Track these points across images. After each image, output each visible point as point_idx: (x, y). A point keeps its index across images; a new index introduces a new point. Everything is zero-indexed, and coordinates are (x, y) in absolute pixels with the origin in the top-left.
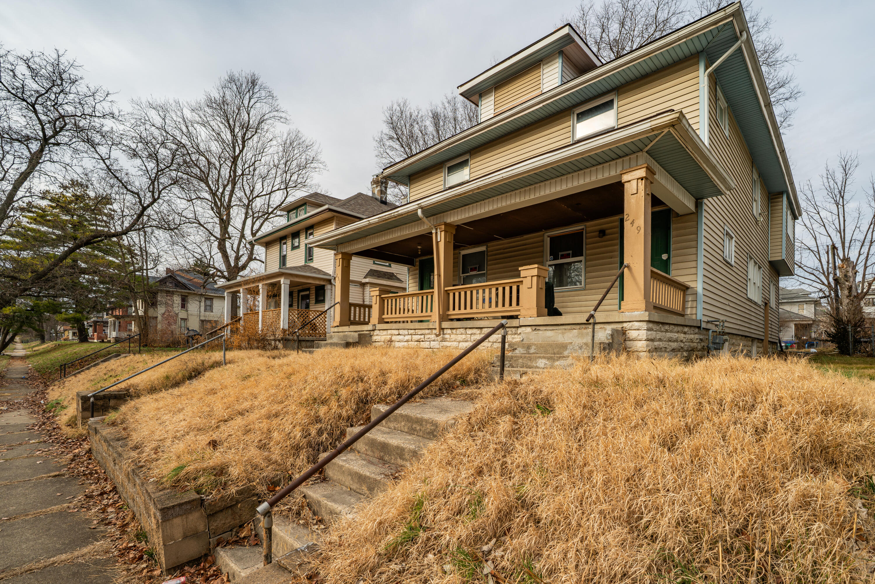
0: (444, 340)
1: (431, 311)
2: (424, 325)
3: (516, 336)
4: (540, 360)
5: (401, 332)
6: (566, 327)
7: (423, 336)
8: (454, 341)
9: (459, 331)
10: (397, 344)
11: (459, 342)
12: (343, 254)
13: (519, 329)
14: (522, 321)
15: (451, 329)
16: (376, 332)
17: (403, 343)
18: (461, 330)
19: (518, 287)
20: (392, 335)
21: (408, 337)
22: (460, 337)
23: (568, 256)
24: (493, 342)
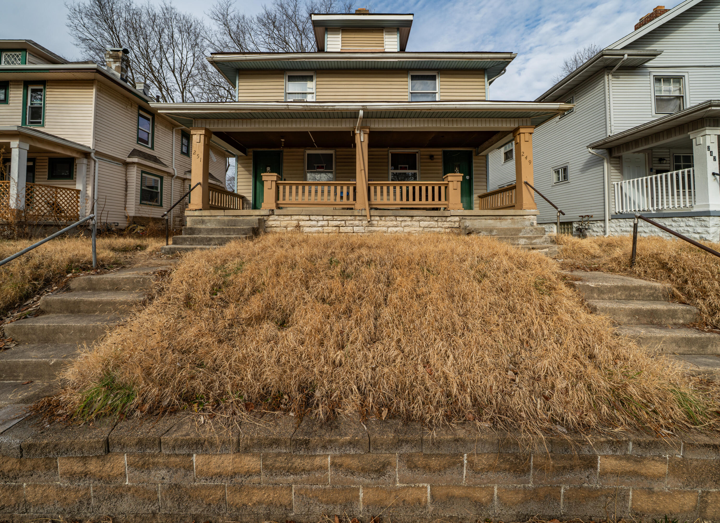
0: (372, 225)
1: (355, 199)
2: (349, 212)
3: (445, 223)
4: (521, 240)
5: (312, 218)
6: (486, 217)
7: (343, 222)
8: (383, 226)
9: (388, 218)
10: (307, 230)
11: (388, 227)
12: (206, 130)
13: (448, 218)
14: (452, 212)
15: (379, 216)
16: (272, 218)
17: (317, 229)
18: (392, 217)
19: (446, 187)
20: (299, 220)
21: (325, 223)
22: (390, 223)
23: (405, 168)
24: (424, 227)
